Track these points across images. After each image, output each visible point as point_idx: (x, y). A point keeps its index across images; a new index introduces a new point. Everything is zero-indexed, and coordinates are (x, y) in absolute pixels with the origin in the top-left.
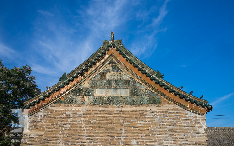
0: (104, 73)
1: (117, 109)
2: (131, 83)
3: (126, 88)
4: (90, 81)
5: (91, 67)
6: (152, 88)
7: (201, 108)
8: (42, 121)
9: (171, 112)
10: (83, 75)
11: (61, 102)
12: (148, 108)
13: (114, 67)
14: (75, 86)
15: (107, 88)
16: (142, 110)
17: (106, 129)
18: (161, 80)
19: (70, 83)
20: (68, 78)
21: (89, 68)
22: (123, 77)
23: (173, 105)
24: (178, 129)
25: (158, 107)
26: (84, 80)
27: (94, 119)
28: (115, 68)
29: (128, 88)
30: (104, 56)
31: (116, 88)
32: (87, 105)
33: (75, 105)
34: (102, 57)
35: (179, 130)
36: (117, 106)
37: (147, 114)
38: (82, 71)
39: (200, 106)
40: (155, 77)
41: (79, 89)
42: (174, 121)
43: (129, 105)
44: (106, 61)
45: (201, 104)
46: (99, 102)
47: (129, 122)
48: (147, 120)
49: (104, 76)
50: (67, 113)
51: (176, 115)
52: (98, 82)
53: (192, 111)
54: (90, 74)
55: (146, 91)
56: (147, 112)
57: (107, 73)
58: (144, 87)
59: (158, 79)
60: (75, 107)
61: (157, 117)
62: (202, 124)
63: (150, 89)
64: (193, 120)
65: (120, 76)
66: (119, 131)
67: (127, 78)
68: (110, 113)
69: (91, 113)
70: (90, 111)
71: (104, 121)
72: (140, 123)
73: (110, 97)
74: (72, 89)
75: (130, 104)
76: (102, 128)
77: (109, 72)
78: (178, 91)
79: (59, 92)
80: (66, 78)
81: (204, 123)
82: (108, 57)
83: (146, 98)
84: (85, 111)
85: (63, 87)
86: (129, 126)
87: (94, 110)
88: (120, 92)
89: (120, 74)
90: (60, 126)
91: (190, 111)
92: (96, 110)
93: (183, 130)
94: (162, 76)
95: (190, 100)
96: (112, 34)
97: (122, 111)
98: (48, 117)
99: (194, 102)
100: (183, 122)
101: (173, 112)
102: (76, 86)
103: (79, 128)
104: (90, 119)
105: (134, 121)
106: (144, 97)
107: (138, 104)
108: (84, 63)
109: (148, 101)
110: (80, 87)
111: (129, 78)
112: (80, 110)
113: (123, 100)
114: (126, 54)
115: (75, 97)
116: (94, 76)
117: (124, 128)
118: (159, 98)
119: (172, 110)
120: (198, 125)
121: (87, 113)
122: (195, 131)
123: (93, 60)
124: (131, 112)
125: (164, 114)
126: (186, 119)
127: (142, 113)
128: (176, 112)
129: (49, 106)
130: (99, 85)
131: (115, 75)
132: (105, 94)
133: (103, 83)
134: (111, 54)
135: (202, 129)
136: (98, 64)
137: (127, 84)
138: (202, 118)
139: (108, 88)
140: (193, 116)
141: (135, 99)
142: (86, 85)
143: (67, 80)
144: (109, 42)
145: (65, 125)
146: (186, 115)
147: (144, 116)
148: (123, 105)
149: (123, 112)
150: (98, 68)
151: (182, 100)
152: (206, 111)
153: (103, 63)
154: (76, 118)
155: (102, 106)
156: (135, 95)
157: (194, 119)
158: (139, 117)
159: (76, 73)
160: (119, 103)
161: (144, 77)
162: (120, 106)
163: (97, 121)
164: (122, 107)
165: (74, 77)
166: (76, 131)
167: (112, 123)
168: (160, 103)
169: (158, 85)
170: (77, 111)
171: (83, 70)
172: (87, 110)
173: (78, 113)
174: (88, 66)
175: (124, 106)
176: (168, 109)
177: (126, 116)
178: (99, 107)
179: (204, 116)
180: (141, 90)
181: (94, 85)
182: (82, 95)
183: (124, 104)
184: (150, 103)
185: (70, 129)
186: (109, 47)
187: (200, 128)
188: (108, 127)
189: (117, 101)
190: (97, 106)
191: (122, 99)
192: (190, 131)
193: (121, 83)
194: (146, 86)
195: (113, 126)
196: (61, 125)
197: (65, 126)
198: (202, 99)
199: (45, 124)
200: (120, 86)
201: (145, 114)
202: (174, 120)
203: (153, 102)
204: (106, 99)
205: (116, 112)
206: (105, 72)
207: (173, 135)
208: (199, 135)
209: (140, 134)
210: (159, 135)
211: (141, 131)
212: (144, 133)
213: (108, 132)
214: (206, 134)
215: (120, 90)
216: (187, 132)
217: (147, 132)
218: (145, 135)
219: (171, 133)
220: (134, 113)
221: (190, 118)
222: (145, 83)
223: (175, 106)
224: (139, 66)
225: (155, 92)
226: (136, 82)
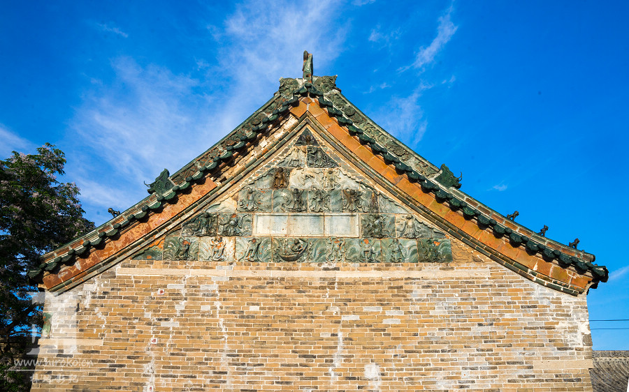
0: (282, 170)
1: (323, 274)
2: (365, 201)
3: (350, 214)
4: (240, 192)
5: (243, 152)
6: (427, 214)
7: (574, 275)
8: (97, 310)
9: (483, 286)
10: (219, 176)
11: (153, 254)
12: (415, 274)
13: (314, 154)
14: (196, 209)
15: (293, 214)
16: (398, 279)
17: (288, 332)
18: (454, 192)
19: (182, 197)
20: (173, 186)
21: (238, 155)
22: (339, 182)
23: (489, 266)
24: (505, 334)
25: (444, 269)
26: (222, 190)
27: (253, 304)
28: (317, 157)
29: (354, 214)
30: (284, 121)
31: (318, 214)
32: (231, 264)
33: (194, 264)
34: (277, 124)
35: (508, 337)
36: (323, 267)
37: (412, 291)
38: (216, 163)
39: (570, 267)
40: (436, 182)
41: (208, 216)
42: (491, 312)
43: (357, 264)
44: (289, 135)
45: (574, 263)
46: (268, 253)
47: (360, 313)
48: (411, 308)
49: (282, 178)
50: (172, 286)
51: (500, 294)
52: (264, 196)
53: (546, 283)
54: (242, 174)
55: (410, 223)
56: (411, 283)
57: (291, 170)
58: (403, 212)
59: (444, 188)
60: (194, 268)
61: (440, 300)
62: (575, 321)
63: (421, 219)
64: (550, 311)
65: (332, 180)
66: (327, 339)
67: (352, 185)
68: (301, 287)
69: (242, 287)
70: (239, 279)
71: (281, 309)
72: (389, 317)
73: (300, 241)
74: (187, 216)
75: (361, 259)
76: (277, 330)
77: (299, 167)
78: (503, 224)
79: (146, 224)
80: (168, 186)
81: (583, 319)
82: (296, 126)
83: (407, 243)
84: (225, 280)
85: (158, 210)
86: (358, 326)
87: (253, 278)
88: (331, 225)
89: (331, 172)
90: (149, 324)
91: (542, 284)
92: (259, 279)
93: (519, 337)
94: (458, 181)
95: (541, 249)
96: (306, 58)
97: (337, 281)
98: (114, 297)
99: (553, 256)
100: (520, 315)
101: (491, 286)
102: (199, 206)
103: (208, 329)
104: (239, 304)
105: (373, 309)
106: (404, 242)
107: (383, 260)
108: (222, 143)
109: (414, 252)
110: (209, 211)
111: (357, 185)
112: (210, 278)
113: (339, 249)
114: (349, 116)
115: (195, 239)
116: (254, 178)
117: (341, 331)
118: (447, 245)
119: (487, 279)
120: (564, 324)
121: (232, 288)
122: (554, 341)
123: (249, 134)
124: (364, 284)
125: (464, 291)
126: (529, 307)
127: (397, 288)
128: (499, 286)
129: (118, 267)
130: (268, 204)
131: (315, 175)
132: (285, 232)
133: (281, 200)
134: (305, 115)
135: (576, 336)
136: (264, 143)
137: (351, 202)
138: (576, 303)
139: (295, 214)
140: (549, 299)
141: (377, 247)
142: (227, 205)
143: (171, 191)
144: (296, 83)
145: (166, 320)
146: (529, 294)
147: (404, 296)
148: (340, 265)
149: (341, 283)
150: (264, 157)
151: (517, 249)
152: (589, 282)
153: (281, 143)
154: (198, 299)
155: (276, 265)
156: (377, 233)
157: (553, 307)
158: (388, 300)
159: (197, 169)
160: (327, 256)
161: (403, 183)
162: (331, 267)
163: (261, 309)
164: (337, 269)
165: (192, 181)
166: (199, 337)
167: (305, 317)
168: (450, 258)
169: (446, 206)
170: (201, 280)
171: (220, 161)
172: (231, 279)
173: (203, 287)
174: (233, 150)
175: (342, 267)
176: (473, 275)
177: (350, 295)
178: (268, 269)
179: (583, 299)
180: (393, 221)
181: (252, 206)
182: (215, 235)
183: (343, 259)
184: (420, 257)
185: (180, 333)
186: (298, 93)
187: (571, 332)
188: (294, 326)
189: (322, 252)
190: (262, 265)
191: (337, 246)
193: (333, 200)
194: (408, 209)
195: (308, 326)
196: (154, 320)
197: (163, 324)
198: (576, 248)
199: (104, 318)
200: (331, 208)
201: (407, 292)
202: (493, 307)
203: (429, 254)
204: (289, 246)
205: (318, 284)
206: (287, 167)
207: (490, 353)
208: (568, 351)
209: (390, 347)
210: (449, 351)
211: (395, 339)
212: (403, 347)
213: (295, 343)
214: (587, 349)
215: (331, 220)
216: (531, 345)
217: (413, 344)
218: (406, 352)
219: (483, 345)
220: (371, 287)
221: (542, 303)
222: (405, 202)
223: (494, 268)
224: (389, 151)
225: (436, 227)
226: (380, 198)
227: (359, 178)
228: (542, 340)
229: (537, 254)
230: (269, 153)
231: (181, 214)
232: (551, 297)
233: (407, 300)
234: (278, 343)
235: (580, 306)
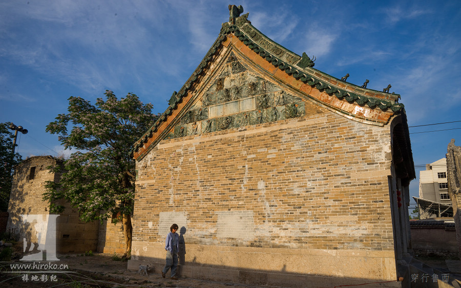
0: (221, 79)
1: (239, 134)
3: (252, 97)
4: (203, 97)
5: (203, 74)
6: (291, 88)
7: (380, 113)
8: (152, 166)
9: (322, 128)
10: (194, 90)
11: (170, 136)
12: (284, 127)
13: (235, 66)
14: (185, 110)
15: (225, 103)
16: (275, 131)
17: (224, 167)
18: (308, 70)
21: (200, 77)
22: (247, 79)
23: (326, 115)
24: (334, 158)
25: (300, 121)
26: (195, 97)
27: (209, 155)
28: (238, 68)
29: (254, 96)
30: (221, 51)
31: (237, 101)
32: (200, 135)
33: (186, 138)
34: (217, 54)
35: (336, 159)
36: (239, 130)
37: (282, 137)
38: (191, 84)
39: (377, 108)
40: (298, 67)
41: (190, 112)
42: (326, 144)
43: (256, 126)
44: (224, 58)
46: (215, 127)
47: (256, 153)
48: (282, 147)
49: (221, 84)
50: (178, 150)
51: (332, 132)
52: (213, 96)
54: (204, 86)
55: (282, 96)
56: (282, 132)
57: (225, 78)
58: (279, 89)
59: (302, 69)
60: (186, 140)
61: (297, 140)
62: (381, 144)
63: (288, 92)
64: (364, 139)
65: (243, 79)
66: (241, 169)
67: (253, 80)
68: (228, 142)
69: (205, 146)
70: (203, 143)
71: (221, 155)
72: (271, 154)
73: (228, 117)
74: (182, 114)
75: (256, 123)
76: (219, 167)
77: (228, 76)
78: (337, 86)
79: (166, 122)
80: (175, 100)
81: (386, 143)
82: (226, 52)
83: (281, 108)
84: (198, 144)
85: (170, 114)
86: (255, 160)
87: (209, 141)
88: (243, 105)
90: (170, 170)
92: (212, 141)
93: (343, 158)
94: (312, 62)
96: (230, 9)
97: (245, 136)
98: (158, 159)
100: (344, 144)
101: (327, 127)
102: (187, 108)
103: (192, 170)
104: (204, 155)
105: (262, 150)
106: (279, 108)
107: (268, 121)
109: (284, 113)
110: (191, 110)
111: (255, 79)
112: (192, 144)
114: (252, 38)
115: (185, 125)
116: (209, 87)
117: (247, 164)
118: (303, 106)
119: (325, 124)
120: (373, 147)
121: (201, 147)
122: (365, 159)
124: (258, 136)
125: (311, 133)
126: (350, 138)
127: (275, 136)
128: (332, 127)
129: (159, 144)
130: (215, 100)
131: (235, 78)
132: (222, 113)
133: (220, 97)
134: (230, 44)
135: (381, 155)
136: (212, 67)
137: (252, 90)
138: (382, 132)
140: (363, 131)
141: (265, 114)
142: (198, 104)
145: (176, 167)
146: (351, 129)
147: (278, 140)
148: (246, 127)
149: (247, 138)
150: (213, 74)
151: (342, 101)
153: (221, 64)
154: (188, 155)
155: (219, 132)
156: (265, 106)
157: (366, 136)
158: (270, 144)
160: (240, 124)
161: (278, 71)
162: (242, 129)
163: (213, 156)
164: (245, 130)
165: (183, 96)
166: (188, 174)
167: (231, 159)
169: (301, 81)
170: (189, 146)
171: (193, 82)
172: (200, 143)
173: (189, 149)
174: (198, 75)
175: (248, 129)
176: (316, 122)
177: (251, 143)
178: (215, 135)
179: (387, 128)
180: (273, 96)
181: (209, 101)
182: (193, 121)
183: (248, 124)
184: (287, 116)
185: (181, 173)
187: (377, 152)
188: (227, 164)
189: (238, 122)
190: (213, 133)
191: (245, 117)
192: (356, 160)
193: (244, 91)
194: (281, 87)
195: (232, 163)
196: (172, 168)
197: (175, 169)
199: (155, 169)
200: (243, 96)
201: (279, 138)
202: (327, 141)
203: (294, 113)
204: (224, 121)
205: (236, 140)
206: (223, 77)
207: (324, 170)
208: (374, 165)
209: (270, 171)
210: (301, 171)
211: (273, 166)
212: (277, 170)
213: (227, 173)
214: (388, 163)
215: (243, 102)
216: (350, 163)
217: (281, 168)
218: (278, 173)
219: (321, 166)
220: (262, 138)
221: (359, 134)
222: (279, 83)
223: (330, 116)
224: (272, 54)
225: (297, 95)
226: (267, 84)
227: (258, 74)
228: (358, 159)
229: (355, 103)
230: (215, 72)
231: (180, 114)
232: (365, 130)
233: (280, 143)
234: (219, 173)
235: (385, 133)
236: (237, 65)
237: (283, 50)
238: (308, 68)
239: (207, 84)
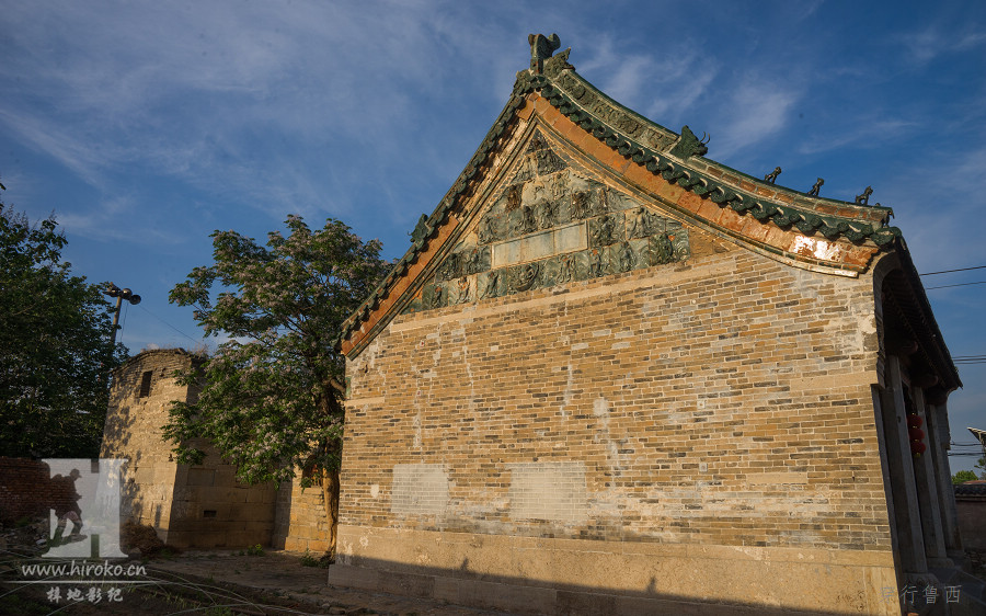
0: (516, 187)
1: (553, 300)
2: (595, 203)
3: (578, 222)
4: (479, 223)
5: (479, 177)
6: (659, 200)
7: (848, 248)
8: (379, 369)
9: (726, 285)
10: (461, 210)
11: (415, 306)
12: (646, 283)
13: (544, 159)
14: (444, 252)
15: (525, 236)
16: (628, 293)
17: (523, 370)
18: (693, 162)
19: (431, 243)
20: (428, 230)
21: (474, 183)
22: (569, 185)
23: (734, 256)
24: (754, 347)
25: (679, 270)
26: (465, 224)
27: (494, 344)
29: (583, 221)
30: (514, 129)
31: (548, 230)
32: (474, 304)
33: (445, 310)
34: (507, 136)
35: (756, 350)
36: (553, 291)
37: (642, 305)
38: (456, 199)
39: (841, 238)
40: (671, 156)
41: (454, 256)
42: (736, 318)
43: (587, 283)
44: (520, 145)
46: (504, 286)
47: (588, 340)
48: (642, 326)
49: (515, 197)
50: (431, 336)
51: (748, 293)
52: (500, 222)
53: (811, 266)
54: (480, 203)
55: (641, 219)
56: (642, 295)
57: (522, 185)
58: (634, 205)
59: (681, 161)
60: (446, 314)
61: (674, 311)
62: (854, 316)
63: (655, 210)
64: (817, 305)
65: (560, 186)
66: (559, 374)
67: (582, 186)
68: (533, 318)
69: (484, 327)
70: (481, 319)
71: (517, 345)
72: (619, 340)
73: (531, 266)
74: (438, 260)
75: (590, 275)
76: (513, 369)
77: (530, 179)
78: (755, 194)
79: (406, 279)
80: (424, 231)
81: (865, 312)
82: (526, 131)
83: (639, 245)
84: (470, 321)
85: (414, 262)
86: (587, 355)
87: (493, 316)
88: (561, 240)
90: (415, 377)
91: (806, 268)
92: (498, 316)
93: (771, 348)
94: (703, 145)
96: (532, 43)
97: (566, 305)
98: (391, 355)
100: (774, 318)
101: (736, 282)
102: (446, 249)
103: (458, 376)
104: (482, 346)
105: (602, 333)
106: (634, 244)
107: (613, 271)
109: (646, 254)
110: (455, 251)
111: (585, 184)
112: (458, 323)
113: (567, 267)
115: (445, 284)
116: (491, 204)
117: (571, 362)
118: (685, 238)
119: (732, 275)
120: (837, 322)
121: (477, 329)
122: (820, 348)
124: (593, 304)
125: (704, 295)
126: (786, 305)
127: (627, 303)
128: (748, 281)
129: (392, 323)
130: (503, 230)
131: (545, 184)
132: (519, 258)
133: (515, 223)
134: (533, 115)
135: (854, 339)
136: (498, 162)
137: (579, 208)
138: (855, 289)
139: (527, 235)
140: (815, 288)
141: (605, 257)
142: (470, 240)
145: (427, 371)
146: (787, 286)
147: (634, 312)
148: (569, 286)
149: (570, 308)
150: (499, 177)
151: (767, 226)
153: (514, 155)
154: (450, 346)
155: (512, 297)
156: (606, 240)
157: (821, 299)
158: (618, 320)
160: (556, 278)
161: (632, 167)
162: (561, 290)
163: (500, 348)
164: (566, 291)
165: (439, 224)
166: (452, 386)
167: (538, 352)
169: (680, 186)
170: (452, 326)
171: (459, 195)
172: (475, 320)
173: (453, 333)
175: (571, 289)
176: (714, 272)
177: (578, 319)
178: (505, 303)
179: (867, 281)
181: (492, 234)
182: (461, 276)
183: (572, 279)
184: (653, 260)
185: (438, 383)
187: (846, 333)
188: (529, 363)
189: (552, 275)
190: (500, 300)
191: (564, 265)
192: (799, 350)
193: (561, 210)
194: (639, 200)
195: (540, 361)
196: (418, 372)
197: (425, 375)
199: (384, 376)
200: (560, 220)
201: (637, 306)
202: (738, 311)
203: (666, 255)
204: (522, 274)
205: (549, 312)
206: (520, 182)
207: (733, 373)
208: (841, 362)
209: (619, 377)
210: (683, 376)
211: (624, 366)
212: (633, 375)
213: (530, 382)
214: (870, 356)
215: (560, 234)
216: (787, 358)
217: (642, 371)
218: (636, 381)
219: (725, 364)
220: (601, 307)
221: (805, 296)
222: (635, 192)
223: (742, 257)
224: (618, 132)
225: (671, 216)
226: (610, 194)
227: (589, 175)
228: (804, 350)
229: (793, 228)
230: (503, 172)
231: (433, 260)
232: (819, 285)
233: (638, 317)
234: (515, 383)
235: (861, 292)
236: (548, 157)
237: (642, 122)
238: (694, 159)
239: (488, 199)
